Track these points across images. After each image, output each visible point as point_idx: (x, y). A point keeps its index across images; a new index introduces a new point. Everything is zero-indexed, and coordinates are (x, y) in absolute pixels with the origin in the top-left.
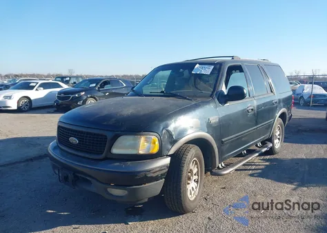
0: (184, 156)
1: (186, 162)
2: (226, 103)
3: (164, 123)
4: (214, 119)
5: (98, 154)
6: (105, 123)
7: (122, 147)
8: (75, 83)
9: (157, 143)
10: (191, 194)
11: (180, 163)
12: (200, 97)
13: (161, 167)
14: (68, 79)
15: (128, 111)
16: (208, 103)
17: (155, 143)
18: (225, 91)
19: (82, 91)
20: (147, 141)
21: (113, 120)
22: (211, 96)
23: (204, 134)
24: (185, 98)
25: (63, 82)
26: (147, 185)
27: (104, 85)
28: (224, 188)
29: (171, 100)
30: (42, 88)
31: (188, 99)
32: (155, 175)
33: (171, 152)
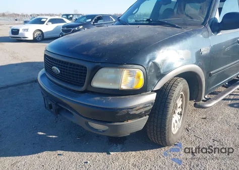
0: (171, 91)
1: (173, 98)
2: (218, 32)
3: (151, 54)
4: (205, 51)
5: (79, 86)
6: (85, 53)
7: (103, 80)
8: (76, 19)
9: (142, 77)
10: (174, 127)
11: (167, 99)
12: (190, 25)
13: (145, 104)
14: (72, 16)
15: (110, 40)
16: (199, 31)
17: (139, 77)
18: (219, 19)
19: (80, 25)
20: (130, 75)
21: (94, 49)
22: (204, 24)
23: (194, 67)
24: (174, 26)
25: (68, 18)
26: (130, 122)
27: (98, 20)
28: (205, 118)
29: (159, 28)
30: (50, 23)
31: (177, 27)
32: (138, 112)
33: (157, 87)
